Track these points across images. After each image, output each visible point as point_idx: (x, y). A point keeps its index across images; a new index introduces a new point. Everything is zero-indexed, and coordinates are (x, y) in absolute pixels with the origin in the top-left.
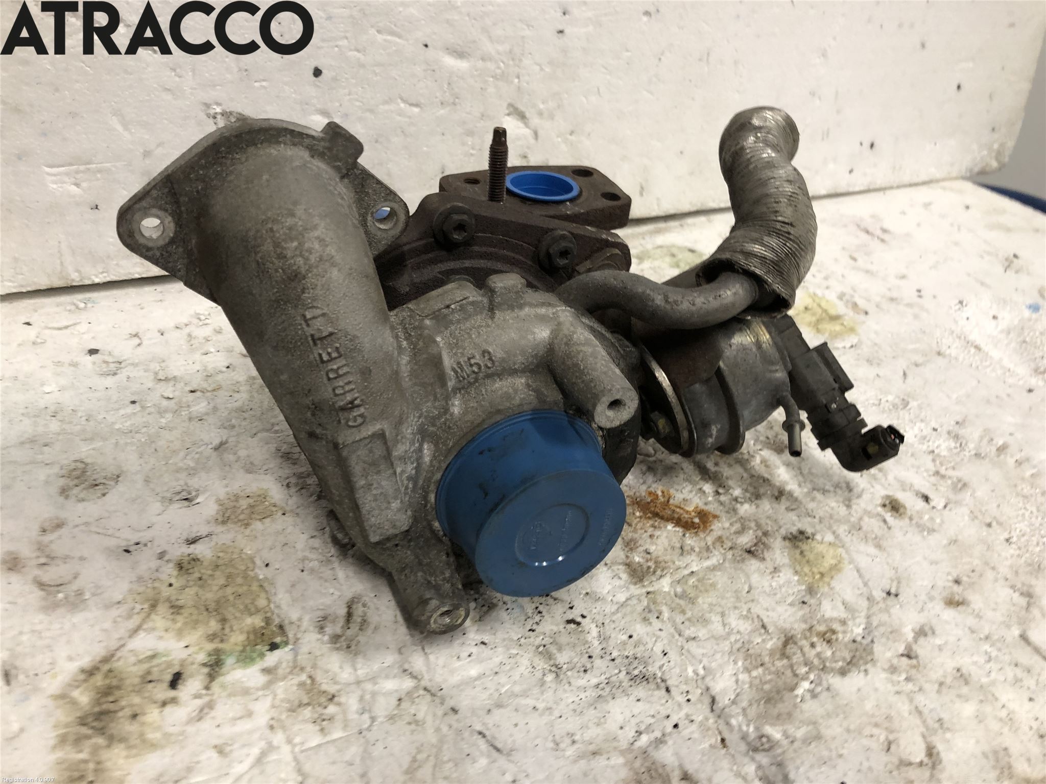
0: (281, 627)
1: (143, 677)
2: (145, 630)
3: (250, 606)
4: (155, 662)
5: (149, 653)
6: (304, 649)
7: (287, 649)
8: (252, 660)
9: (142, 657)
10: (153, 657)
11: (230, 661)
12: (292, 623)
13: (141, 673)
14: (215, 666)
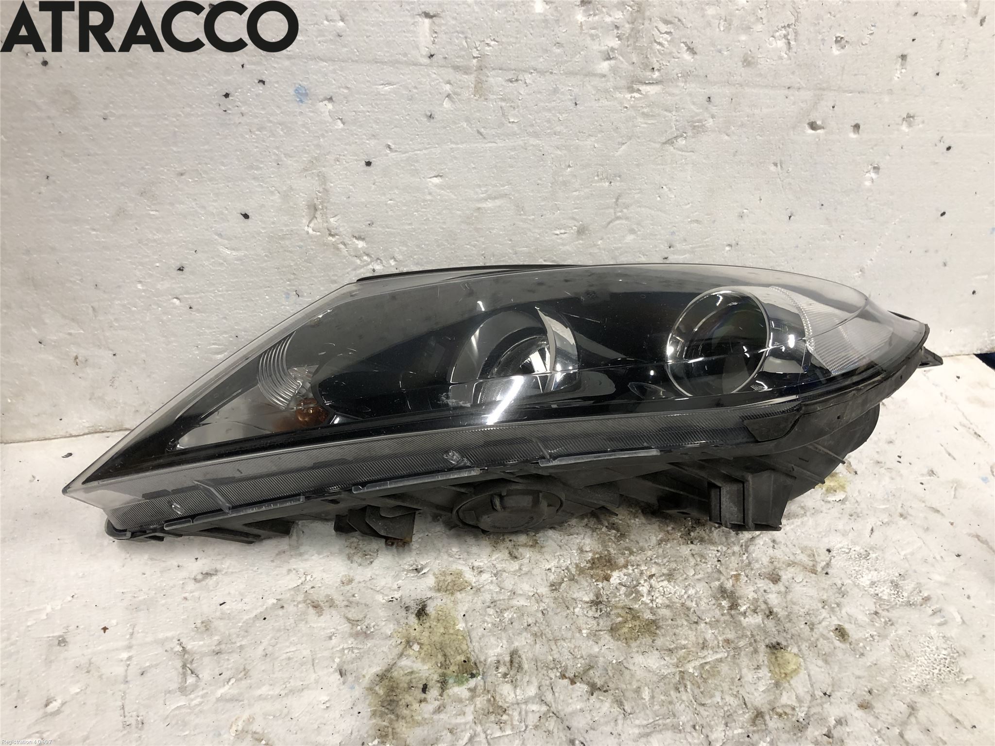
0: (475, 664)
1: (408, 684)
2: (405, 656)
3: (458, 648)
4: (413, 676)
5: (410, 670)
6: (489, 679)
7: (479, 678)
8: (462, 683)
9: (406, 672)
10: (412, 673)
11: (451, 681)
12: (480, 662)
13: (407, 681)
14: (443, 684)
